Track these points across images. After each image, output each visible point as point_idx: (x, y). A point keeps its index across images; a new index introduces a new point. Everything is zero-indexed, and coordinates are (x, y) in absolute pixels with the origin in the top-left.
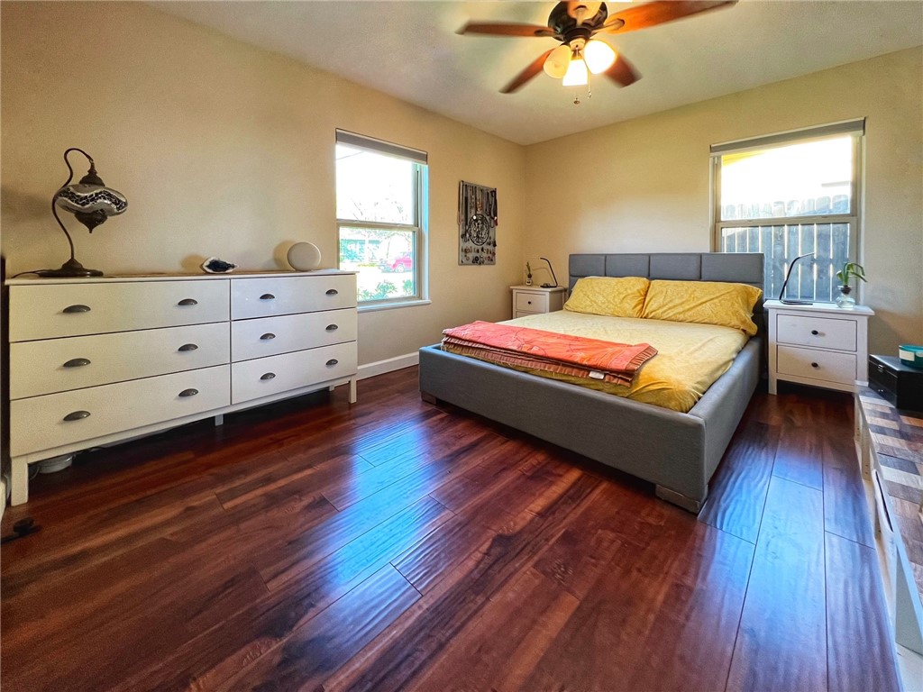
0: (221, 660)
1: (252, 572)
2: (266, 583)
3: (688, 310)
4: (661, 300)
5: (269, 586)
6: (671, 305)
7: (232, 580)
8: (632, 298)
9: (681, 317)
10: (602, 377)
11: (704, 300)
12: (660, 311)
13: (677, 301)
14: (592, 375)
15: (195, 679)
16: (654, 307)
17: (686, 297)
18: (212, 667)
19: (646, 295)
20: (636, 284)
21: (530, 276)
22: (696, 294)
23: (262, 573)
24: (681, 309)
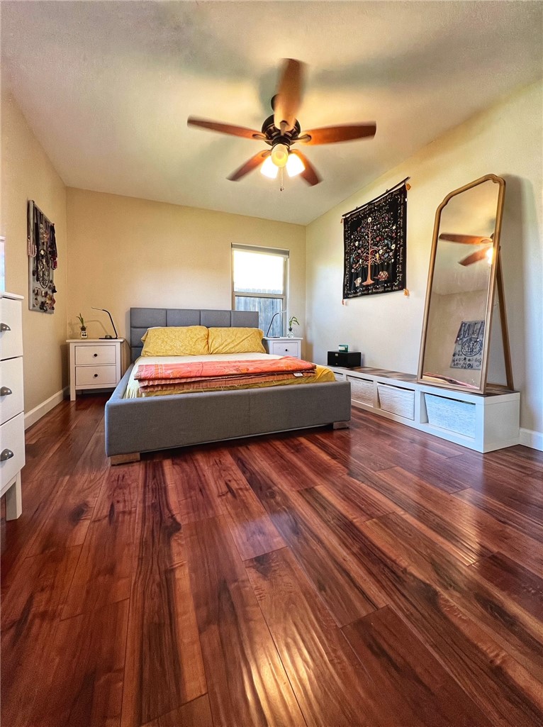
0: (468, 640)
1: (361, 624)
2: (377, 609)
3: (237, 345)
4: (220, 340)
5: (382, 605)
6: (226, 343)
7: (370, 647)
8: (201, 341)
9: (233, 350)
10: (302, 375)
11: (243, 338)
12: (221, 347)
13: (229, 341)
14: (296, 375)
15: (492, 662)
16: (216, 346)
17: (234, 337)
18: (477, 647)
19: (208, 338)
20: (200, 331)
21: (83, 329)
22: (238, 335)
23: (364, 613)
24: (232, 345)
